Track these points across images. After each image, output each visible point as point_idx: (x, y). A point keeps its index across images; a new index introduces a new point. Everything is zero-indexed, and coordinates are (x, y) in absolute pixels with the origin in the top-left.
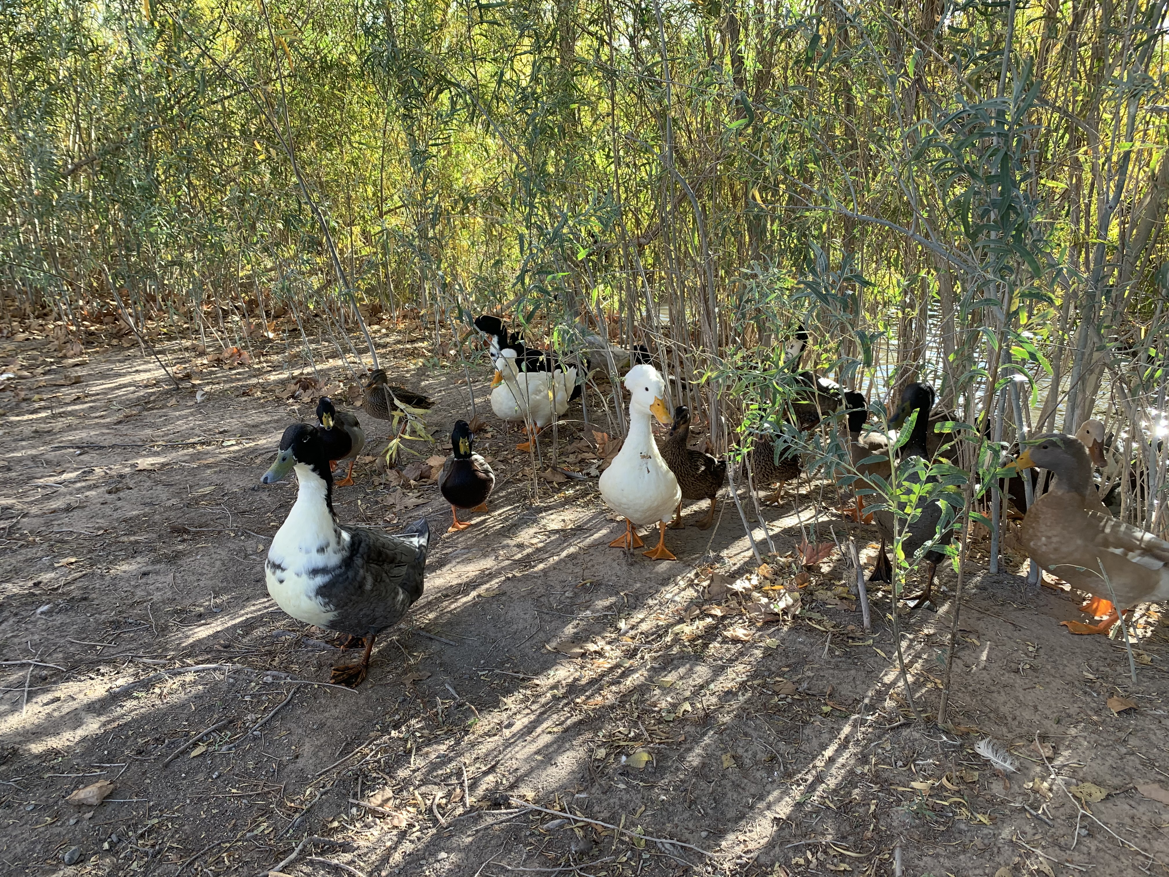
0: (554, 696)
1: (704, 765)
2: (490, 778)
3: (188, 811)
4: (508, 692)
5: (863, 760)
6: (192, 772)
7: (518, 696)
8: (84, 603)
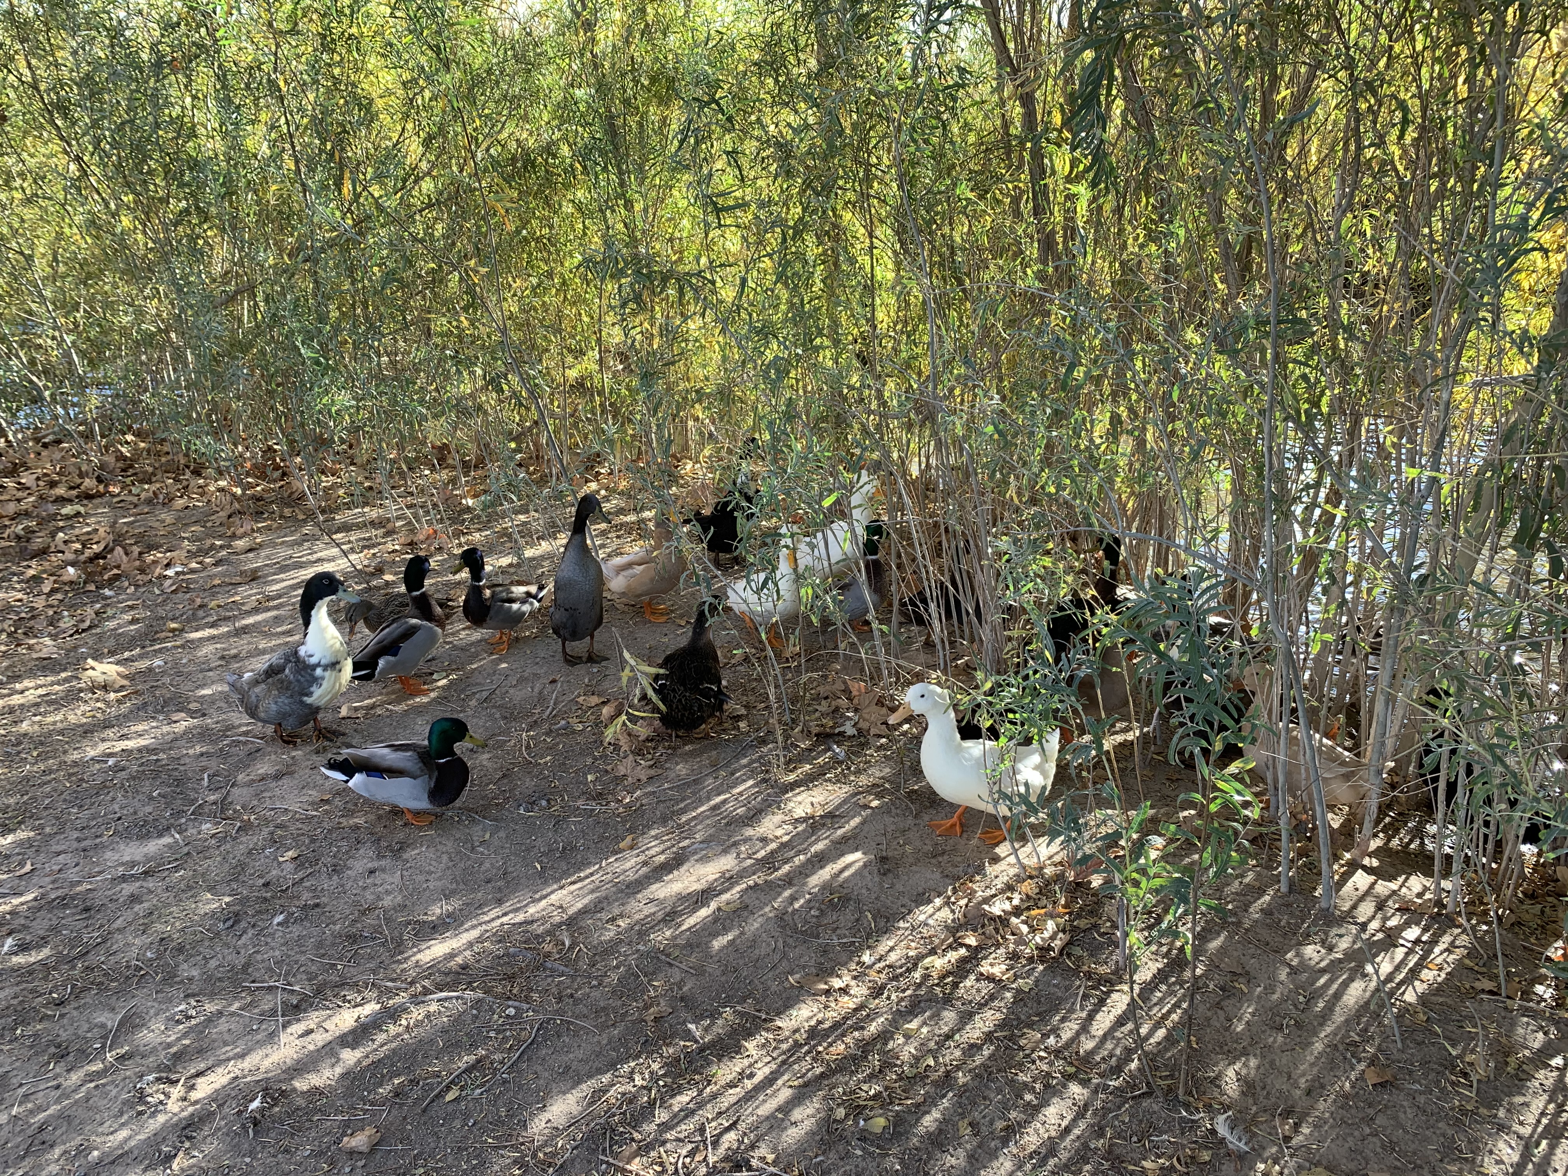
0: (796, 1042)
1: (940, 1131)
2: (732, 1136)
3: (450, 1159)
4: (749, 1034)
5: (1100, 1133)
6: (449, 1118)
7: (760, 1039)
8: (317, 910)
